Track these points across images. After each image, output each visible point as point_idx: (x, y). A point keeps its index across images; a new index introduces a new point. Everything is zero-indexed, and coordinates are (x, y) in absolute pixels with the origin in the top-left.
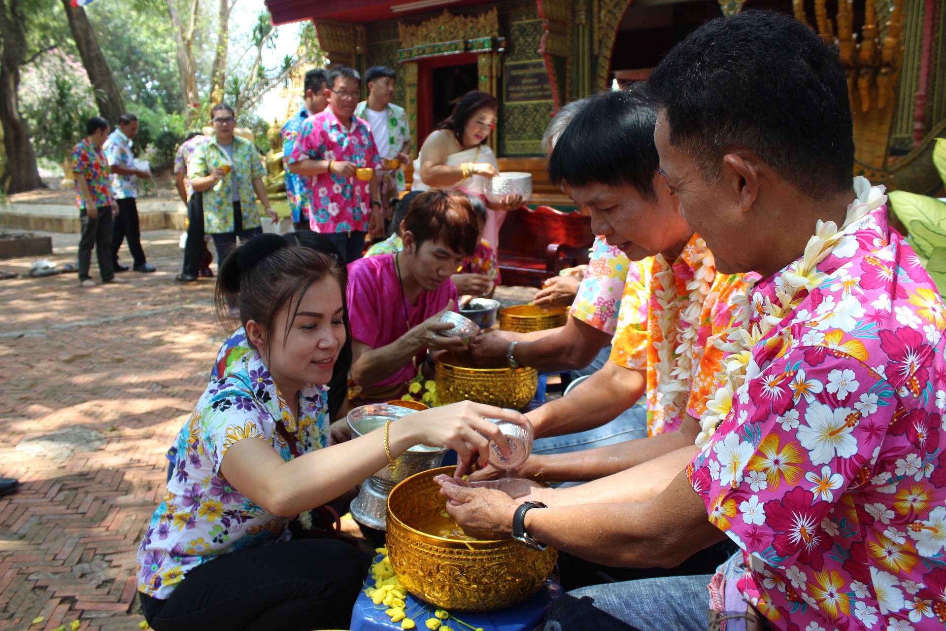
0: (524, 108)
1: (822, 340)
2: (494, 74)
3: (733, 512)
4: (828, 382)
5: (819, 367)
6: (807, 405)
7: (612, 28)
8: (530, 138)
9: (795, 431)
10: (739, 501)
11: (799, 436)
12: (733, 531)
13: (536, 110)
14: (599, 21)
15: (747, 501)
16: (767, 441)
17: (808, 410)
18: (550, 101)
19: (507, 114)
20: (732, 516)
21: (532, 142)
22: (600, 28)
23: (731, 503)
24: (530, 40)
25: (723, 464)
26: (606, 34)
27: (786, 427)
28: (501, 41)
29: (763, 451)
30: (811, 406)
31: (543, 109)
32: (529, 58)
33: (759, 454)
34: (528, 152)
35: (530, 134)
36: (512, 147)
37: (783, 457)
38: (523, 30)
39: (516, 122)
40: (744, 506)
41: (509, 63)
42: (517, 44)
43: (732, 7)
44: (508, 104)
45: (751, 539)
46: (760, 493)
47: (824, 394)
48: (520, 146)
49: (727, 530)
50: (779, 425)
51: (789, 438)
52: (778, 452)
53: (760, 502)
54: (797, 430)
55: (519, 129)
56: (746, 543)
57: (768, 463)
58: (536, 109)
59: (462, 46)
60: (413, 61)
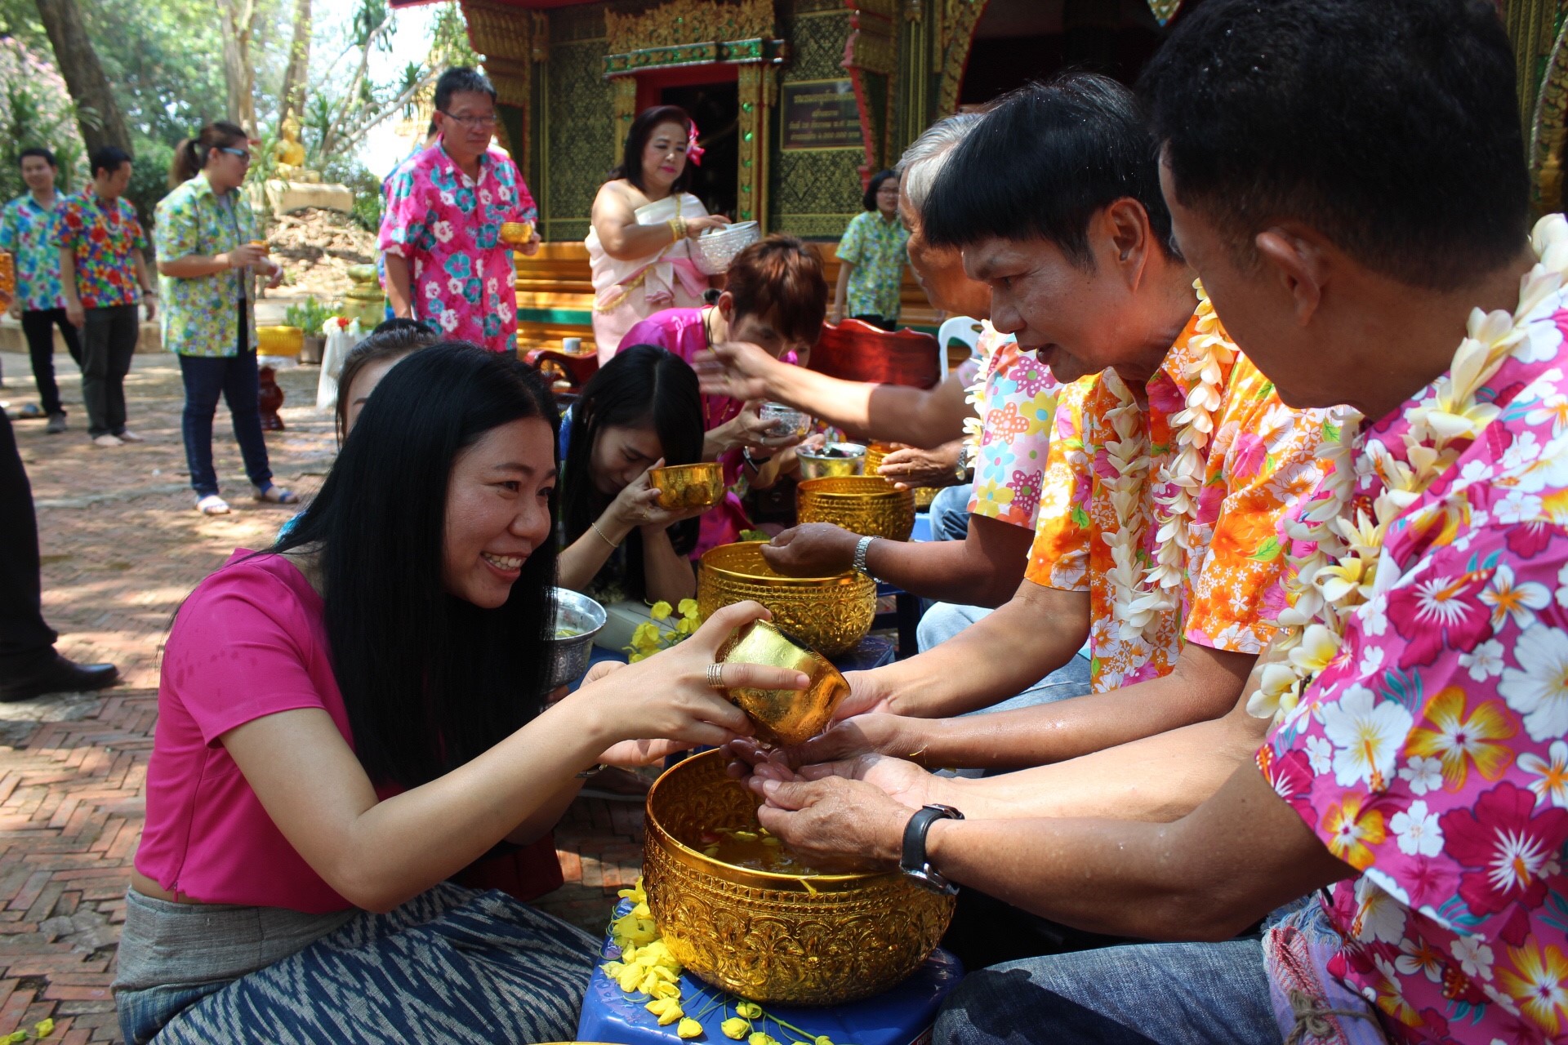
0: (815, 160)
1: (1539, 509)
2: (766, 101)
3: (1379, 833)
4: (1559, 586)
5: (1540, 559)
6: (1520, 632)
7: (966, 30)
8: (824, 210)
9: (1494, 681)
10: (1388, 812)
11: (1503, 689)
12: (1380, 869)
13: (834, 163)
14: (944, 17)
15: (1405, 811)
16: (1442, 701)
17: (1521, 640)
18: (858, 149)
19: (786, 168)
20: (1376, 841)
21: (828, 216)
22: (945, 29)
23: (1373, 820)
24: (827, 45)
25: (1337, 743)
26: (955, 39)
27: (1478, 675)
28: (780, 45)
29: (1435, 719)
30: (1528, 633)
31: (846, 160)
32: (824, 76)
33: (1426, 725)
34: (820, 233)
35: (823, 203)
36: (792, 224)
37: (1474, 729)
38: (815, 28)
39: (801, 183)
40: (1398, 822)
41: (791, 82)
42: (805, 51)
44: (787, 151)
45: (1416, 884)
46: (1430, 796)
47: (1553, 610)
48: (807, 224)
49: (1367, 867)
50: (1464, 671)
51: (1487, 693)
52: (1464, 719)
53: (1431, 812)
54: (1498, 679)
55: (805, 194)
56: (1408, 889)
57: (1445, 739)
58: (835, 161)
59: (712, 52)
60: (628, 76)
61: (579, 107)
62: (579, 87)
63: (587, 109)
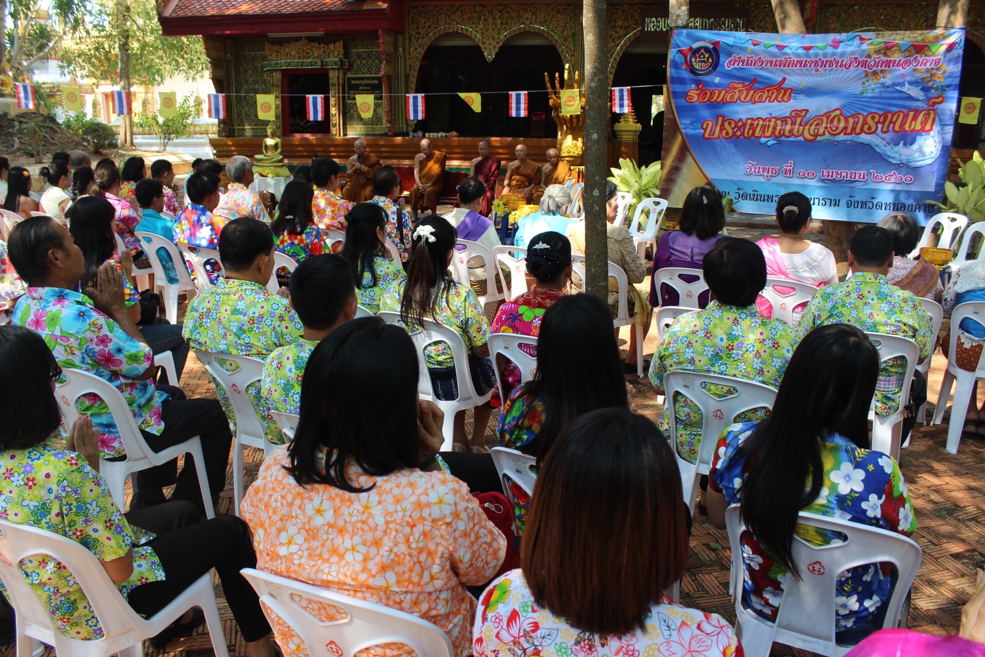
2: (341, 83)
7: (418, 59)
8: (364, 125)
14: (410, 54)
19: (349, 108)
22: (410, 58)
24: (364, 62)
26: (414, 62)
28: (346, 61)
32: (364, 74)
35: (364, 122)
36: (352, 129)
38: (359, 56)
39: (355, 114)
41: (350, 76)
42: (355, 64)
43: (490, 54)
44: (349, 102)
48: (357, 130)
55: (357, 118)
59: (319, 63)
60: (278, 70)
61: (251, 80)
62: (250, 72)
63: (254, 81)
